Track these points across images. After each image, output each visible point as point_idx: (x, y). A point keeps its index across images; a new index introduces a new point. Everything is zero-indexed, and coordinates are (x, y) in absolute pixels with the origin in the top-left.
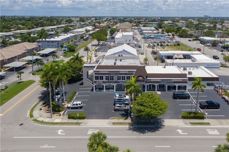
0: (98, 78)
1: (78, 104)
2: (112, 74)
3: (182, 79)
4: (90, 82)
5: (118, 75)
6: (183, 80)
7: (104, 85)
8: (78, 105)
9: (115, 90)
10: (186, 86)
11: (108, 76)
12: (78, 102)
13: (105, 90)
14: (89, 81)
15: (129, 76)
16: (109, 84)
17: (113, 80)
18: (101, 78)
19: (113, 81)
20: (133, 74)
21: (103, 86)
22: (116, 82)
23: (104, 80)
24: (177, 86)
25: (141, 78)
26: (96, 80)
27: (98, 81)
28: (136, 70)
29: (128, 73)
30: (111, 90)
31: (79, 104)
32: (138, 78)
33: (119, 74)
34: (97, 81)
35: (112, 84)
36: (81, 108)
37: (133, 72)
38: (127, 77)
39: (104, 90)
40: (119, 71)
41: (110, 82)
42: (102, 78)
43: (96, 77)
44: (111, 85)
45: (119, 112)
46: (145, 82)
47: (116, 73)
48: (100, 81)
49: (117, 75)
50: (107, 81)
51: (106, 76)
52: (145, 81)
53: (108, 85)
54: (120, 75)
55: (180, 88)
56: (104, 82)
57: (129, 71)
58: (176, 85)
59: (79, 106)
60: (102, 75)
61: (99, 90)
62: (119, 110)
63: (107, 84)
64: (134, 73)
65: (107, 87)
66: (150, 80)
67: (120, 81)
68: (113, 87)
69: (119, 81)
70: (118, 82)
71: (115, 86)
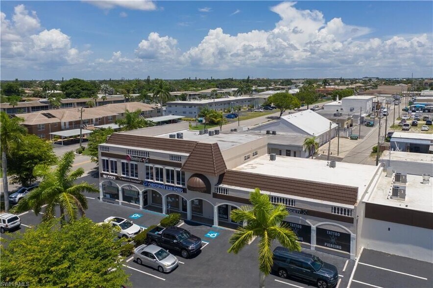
0: (108, 167)
2: (135, 159)
3: (332, 207)
5: (147, 165)
6: (335, 208)
7: (120, 188)
9: (141, 206)
10: (349, 235)
11: (127, 164)
15: (171, 170)
16: (128, 186)
17: (137, 177)
18: (114, 167)
19: (137, 180)
22: (142, 183)
23: (120, 173)
24: (314, 227)
25: (198, 180)
26: (103, 170)
28: (188, 155)
29: (168, 160)
30: (133, 204)
32: (190, 178)
33: (147, 161)
35: (135, 187)
37: (180, 157)
38: (168, 171)
40: (148, 153)
42: (116, 168)
43: (104, 161)
44: (133, 189)
46: (212, 195)
47: (142, 158)
48: (111, 173)
49: (143, 162)
50: (125, 176)
51: (123, 164)
52: (213, 191)
54: (151, 165)
55: (324, 236)
56: (118, 178)
57: (172, 156)
58: (309, 222)
60: (116, 160)
61: (111, 197)
63: (126, 185)
64: (183, 162)
65: (125, 194)
66: (226, 190)
67: (153, 183)
68: (137, 197)
69: (149, 180)
70: (147, 184)
71: (141, 192)
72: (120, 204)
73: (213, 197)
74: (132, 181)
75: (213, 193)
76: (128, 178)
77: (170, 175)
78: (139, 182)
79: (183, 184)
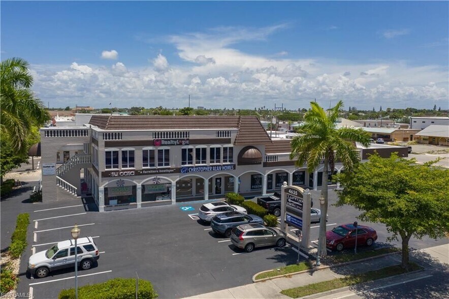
0: (116, 161)
1: (83, 249)
2: (166, 143)
4: (70, 188)
5: (185, 147)
7: (139, 185)
8: (81, 252)
9: (174, 200)
11: (152, 151)
12: (83, 242)
13: (139, 202)
14: (65, 185)
15: (217, 148)
16: (154, 179)
17: (168, 165)
18: (129, 159)
19: (169, 169)
20: (228, 141)
21: (135, 187)
22: (178, 171)
23: (139, 164)
26: (107, 168)
27: (118, 171)
28: (238, 128)
30: (160, 200)
31: (85, 247)
32: (243, 152)
33: (187, 142)
34: (112, 169)
35: (164, 179)
36: (93, 263)
37: (228, 133)
38: (212, 150)
39: (136, 201)
40: (187, 133)
41: (159, 172)
42: (132, 160)
43: (108, 153)
44: (162, 182)
45: (257, 252)
46: (262, 165)
47: (179, 140)
48: (123, 169)
49: (181, 144)
50: (149, 167)
51: (145, 152)
52: (263, 161)
53: (151, 183)
54: (190, 147)
56: (137, 173)
57: (218, 133)
59: (86, 254)
60: (132, 149)
61: (119, 202)
62: (257, 246)
63: (148, 180)
64: (233, 137)
65: (146, 192)
67: (192, 167)
68: (166, 191)
69: (187, 165)
71: (174, 183)
72: (139, 207)
73: (264, 166)
74: (160, 171)
75: (264, 163)
76: (155, 169)
77: (215, 154)
78: (173, 171)
79: (231, 161)
